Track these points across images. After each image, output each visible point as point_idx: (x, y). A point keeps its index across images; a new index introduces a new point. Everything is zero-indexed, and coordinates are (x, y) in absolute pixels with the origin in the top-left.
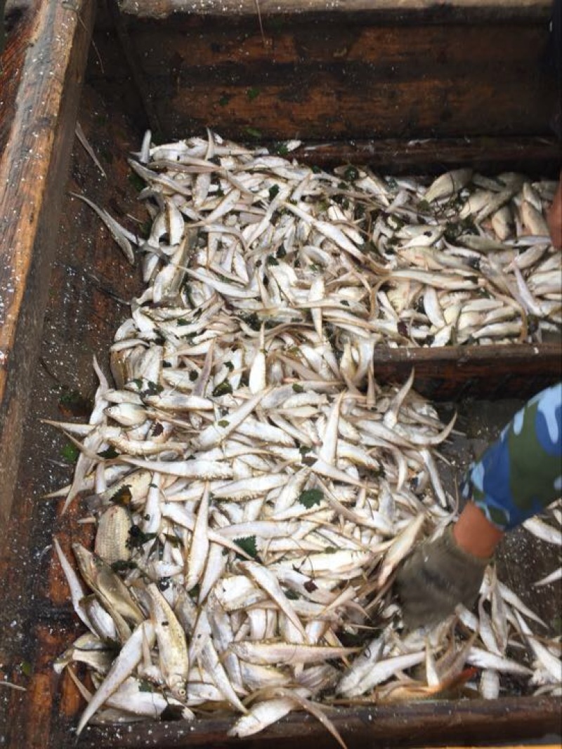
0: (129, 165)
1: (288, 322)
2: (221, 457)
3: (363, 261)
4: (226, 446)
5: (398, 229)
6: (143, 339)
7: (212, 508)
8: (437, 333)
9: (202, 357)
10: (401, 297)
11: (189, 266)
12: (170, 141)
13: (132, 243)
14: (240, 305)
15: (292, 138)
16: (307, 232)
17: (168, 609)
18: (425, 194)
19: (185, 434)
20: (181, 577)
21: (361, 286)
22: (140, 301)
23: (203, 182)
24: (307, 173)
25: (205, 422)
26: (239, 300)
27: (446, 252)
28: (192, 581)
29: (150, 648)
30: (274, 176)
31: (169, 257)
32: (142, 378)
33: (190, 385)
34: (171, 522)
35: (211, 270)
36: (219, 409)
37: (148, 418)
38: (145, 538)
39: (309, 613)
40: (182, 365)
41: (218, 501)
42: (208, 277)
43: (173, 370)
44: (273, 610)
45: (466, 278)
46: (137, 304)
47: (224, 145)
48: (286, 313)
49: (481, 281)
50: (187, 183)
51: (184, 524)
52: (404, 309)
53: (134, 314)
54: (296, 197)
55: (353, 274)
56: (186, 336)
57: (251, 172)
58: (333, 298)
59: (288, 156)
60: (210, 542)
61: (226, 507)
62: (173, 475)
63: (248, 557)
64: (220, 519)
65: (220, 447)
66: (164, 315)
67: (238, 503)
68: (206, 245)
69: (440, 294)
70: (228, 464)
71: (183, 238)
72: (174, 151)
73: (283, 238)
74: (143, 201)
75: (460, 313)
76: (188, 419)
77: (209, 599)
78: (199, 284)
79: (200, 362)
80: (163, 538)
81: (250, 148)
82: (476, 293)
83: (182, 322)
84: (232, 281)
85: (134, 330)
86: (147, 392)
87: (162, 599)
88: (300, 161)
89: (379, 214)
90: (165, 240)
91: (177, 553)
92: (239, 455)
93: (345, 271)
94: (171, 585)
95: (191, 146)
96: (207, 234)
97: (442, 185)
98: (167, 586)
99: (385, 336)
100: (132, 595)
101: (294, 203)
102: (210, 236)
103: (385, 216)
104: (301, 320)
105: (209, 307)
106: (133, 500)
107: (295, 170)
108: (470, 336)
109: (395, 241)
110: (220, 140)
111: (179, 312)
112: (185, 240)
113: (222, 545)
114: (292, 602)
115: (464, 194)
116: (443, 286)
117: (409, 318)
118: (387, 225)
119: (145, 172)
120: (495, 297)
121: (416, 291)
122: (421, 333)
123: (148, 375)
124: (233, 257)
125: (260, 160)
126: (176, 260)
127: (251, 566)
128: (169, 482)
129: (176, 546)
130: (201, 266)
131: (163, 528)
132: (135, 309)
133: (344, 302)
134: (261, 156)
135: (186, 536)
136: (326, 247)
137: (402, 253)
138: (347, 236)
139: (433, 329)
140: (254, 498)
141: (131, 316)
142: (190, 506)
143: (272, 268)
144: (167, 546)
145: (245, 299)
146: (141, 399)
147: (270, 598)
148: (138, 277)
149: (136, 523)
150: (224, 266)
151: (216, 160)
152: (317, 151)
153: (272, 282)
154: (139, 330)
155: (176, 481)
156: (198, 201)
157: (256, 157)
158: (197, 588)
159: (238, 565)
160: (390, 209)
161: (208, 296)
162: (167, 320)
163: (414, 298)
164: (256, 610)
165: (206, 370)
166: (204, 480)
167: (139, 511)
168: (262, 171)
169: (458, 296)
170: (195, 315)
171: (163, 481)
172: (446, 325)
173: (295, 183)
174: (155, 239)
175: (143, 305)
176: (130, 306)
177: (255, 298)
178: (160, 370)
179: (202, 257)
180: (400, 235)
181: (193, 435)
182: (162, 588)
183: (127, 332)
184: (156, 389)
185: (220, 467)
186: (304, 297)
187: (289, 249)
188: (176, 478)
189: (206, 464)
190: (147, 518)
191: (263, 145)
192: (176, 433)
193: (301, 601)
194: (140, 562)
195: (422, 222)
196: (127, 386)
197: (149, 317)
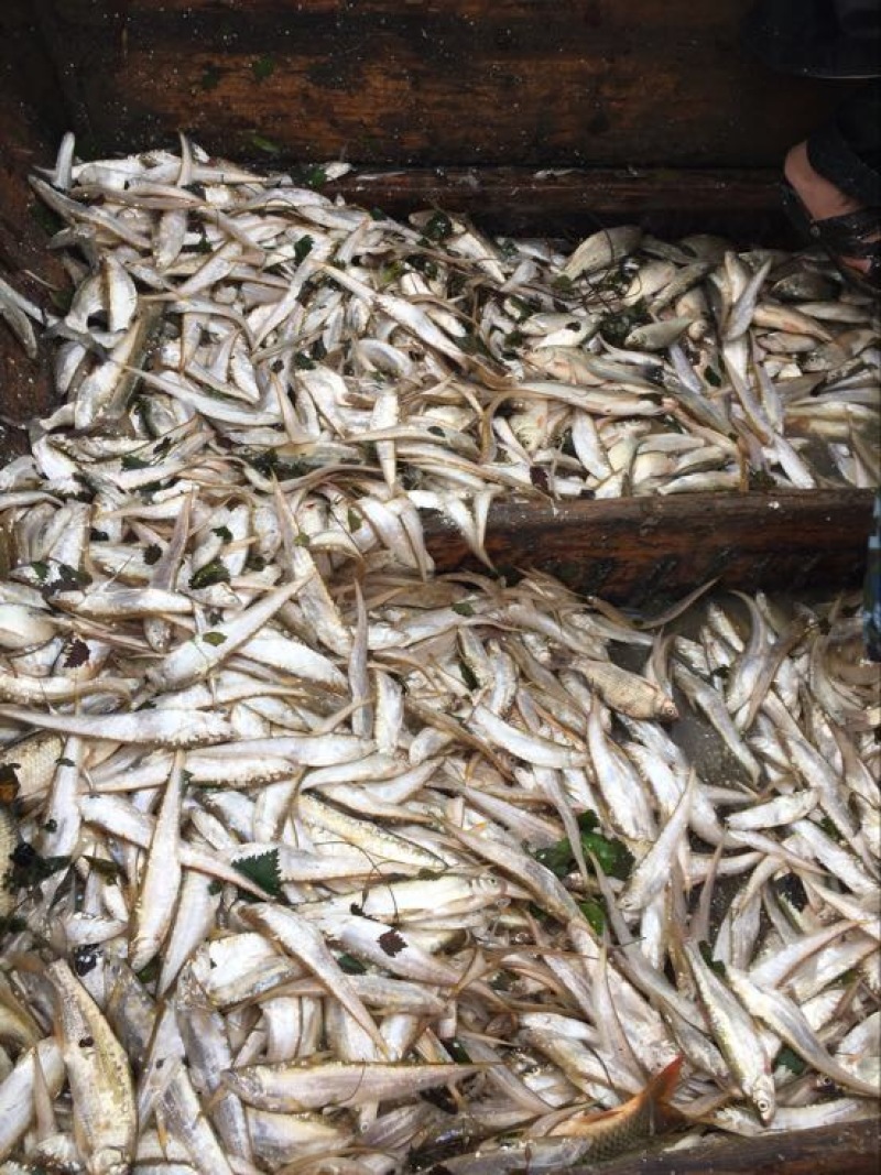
0: (31, 188)
1: (334, 464)
2: (207, 702)
3: (465, 366)
4: (218, 680)
5: (523, 320)
6: (52, 492)
7: (187, 804)
8: (598, 487)
9: (169, 522)
10: (534, 426)
11: (147, 368)
12: (110, 156)
13: (33, 321)
14: (246, 439)
15: (335, 159)
16: (363, 317)
17: (94, 1011)
18: (563, 267)
19: (134, 662)
20: (122, 944)
21: (464, 405)
22: (47, 424)
23: (173, 226)
24: (361, 219)
25: (175, 638)
26: (241, 428)
27: (606, 357)
28: (146, 947)
29: (51, 1098)
30: (305, 222)
31: (108, 352)
32: (47, 558)
33: (148, 572)
34: (102, 832)
35: (188, 376)
36: (205, 611)
37: (59, 632)
38: (46, 868)
39: (387, 1000)
40: (130, 538)
41: (199, 790)
42: (181, 386)
43: (113, 546)
44: (311, 996)
45: (643, 397)
46: (41, 429)
47: (210, 164)
48: (329, 450)
49: (668, 402)
50: (144, 228)
51: (130, 835)
52: (540, 447)
53: (35, 449)
54: (345, 255)
55: (449, 386)
56: (139, 488)
57: (261, 213)
58: (417, 424)
59: (327, 190)
60: (185, 869)
61: (218, 799)
62: (108, 740)
63: (263, 894)
64: (206, 822)
65: (206, 682)
66: (95, 450)
67: (242, 790)
68: (178, 334)
69: (600, 423)
70: (222, 715)
71: (134, 319)
72: (118, 173)
73: (323, 327)
74: (58, 252)
75: (635, 455)
76: (142, 635)
77: (181, 984)
78: (166, 400)
79: (167, 530)
80: (83, 865)
81: (257, 172)
82: (660, 422)
83: (131, 463)
84: (229, 397)
85: (34, 475)
86: (56, 585)
87: (79, 992)
88: (349, 199)
89: (489, 293)
90: (101, 322)
91: (114, 896)
92: (243, 698)
93: (434, 381)
94: (99, 960)
95: (149, 165)
96: (180, 316)
97: (592, 252)
98: (93, 964)
99: (510, 488)
100: (14, 987)
101: (341, 266)
102: (187, 319)
103: (500, 298)
104: (357, 462)
105: (184, 438)
106: (23, 793)
107: (340, 213)
108: (655, 491)
109: (518, 339)
110: (203, 156)
111: (125, 445)
112: (138, 324)
113: (207, 874)
114: (353, 980)
115: (630, 265)
116: (603, 410)
117: (549, 463)
118: (503, 313)
119: (62, 204)
120: (690, 431)
121: (559, 417)
122: (570, 487)
123: (59, 553)
124: (231, 358)
125: (277, 192)
126: (121, 356)
127: (269, 913)
128: (100, 756)
129: (111, 882)
130: (168, 368)
131: (83, 846)
132: (39, 438)
133: (436, 430)
134: (278, 186)
135: (132, 859)
136: (399, 343)
137: (532, 356)
138: (436, 323)
139: (591, 482)
140: (273, 781)
141: (29, 452)
142: (145, 799)
143: (302, 374)
144: (93, 882)
145: (254, 427)
146: (45, 597)
147: (308, 974)
148: (45, 383)
149: (27, 839)
150: (213, 372)
151: (196, 188)
152: (379, 183)
153: (304, 398)
154: (44, 477)
155: (115, 753)
156: (164, 257)
157: (268, 188)
158: (156, 963)
159: (242, 912)
160: (508, 287)
161: (183, 418)
162: (101, 460)
163: (557, 428)
164: (279, 1000)
165: (178, 544)
166: (170, 748)
167: (35, 813)
168: (279, 212)
169: (631, 428)
170: (156, 451)
171: (87, 752)
172: (614, 473)
173: (342, 235)
174: (80, 318)
175: (54, 431)
176: (26, 433)
177: (273, 426)
178: (86, 544)
179: (171, 352)
180: (526, 328)
181: (149, 662)
182: (80, 969)
183: (19, 477)
184: (76, 579)
185: (204, 720)
186: (361, 424)
187: (331, 346)
188: (114, 747)
189: (178, 718)
190: (51, 827)
191: (282, 170)
192: (116, 660)
193: (371, 976)
194: (34, 918)
195: (561, 310)
196: (16, 573)
197: (65, 453)
